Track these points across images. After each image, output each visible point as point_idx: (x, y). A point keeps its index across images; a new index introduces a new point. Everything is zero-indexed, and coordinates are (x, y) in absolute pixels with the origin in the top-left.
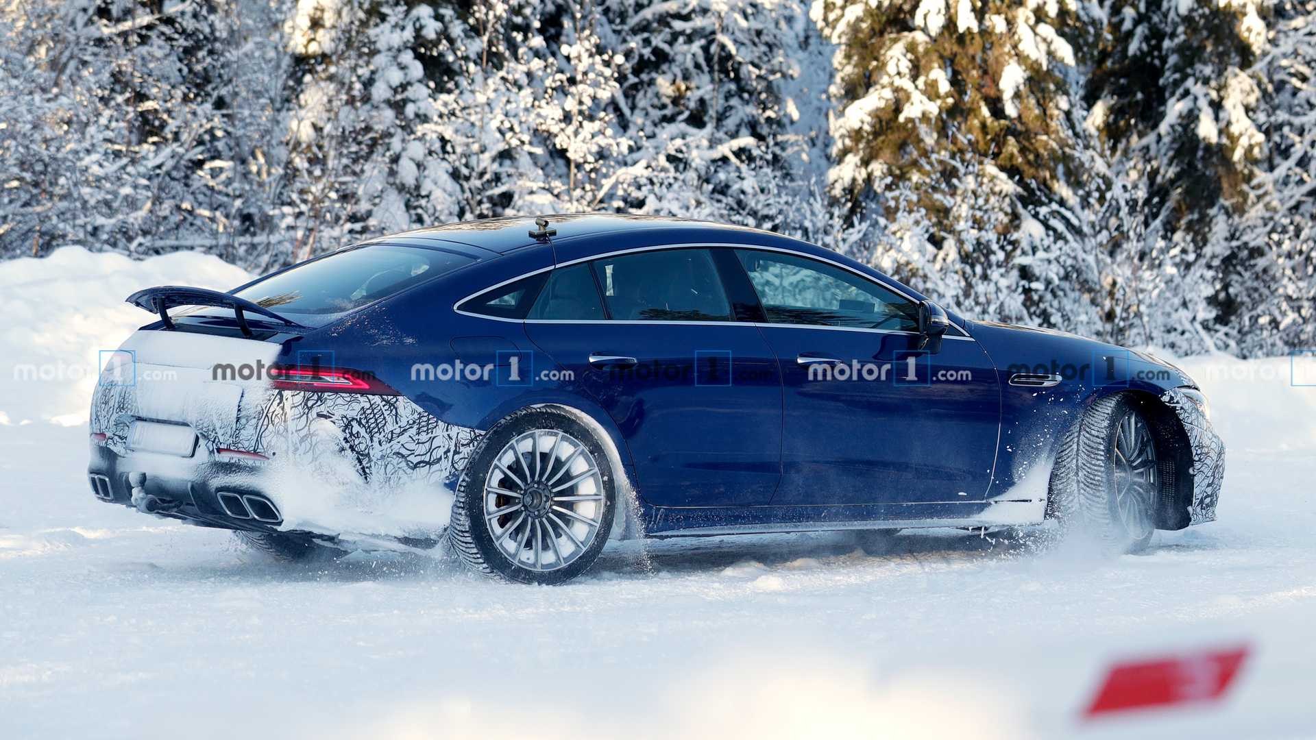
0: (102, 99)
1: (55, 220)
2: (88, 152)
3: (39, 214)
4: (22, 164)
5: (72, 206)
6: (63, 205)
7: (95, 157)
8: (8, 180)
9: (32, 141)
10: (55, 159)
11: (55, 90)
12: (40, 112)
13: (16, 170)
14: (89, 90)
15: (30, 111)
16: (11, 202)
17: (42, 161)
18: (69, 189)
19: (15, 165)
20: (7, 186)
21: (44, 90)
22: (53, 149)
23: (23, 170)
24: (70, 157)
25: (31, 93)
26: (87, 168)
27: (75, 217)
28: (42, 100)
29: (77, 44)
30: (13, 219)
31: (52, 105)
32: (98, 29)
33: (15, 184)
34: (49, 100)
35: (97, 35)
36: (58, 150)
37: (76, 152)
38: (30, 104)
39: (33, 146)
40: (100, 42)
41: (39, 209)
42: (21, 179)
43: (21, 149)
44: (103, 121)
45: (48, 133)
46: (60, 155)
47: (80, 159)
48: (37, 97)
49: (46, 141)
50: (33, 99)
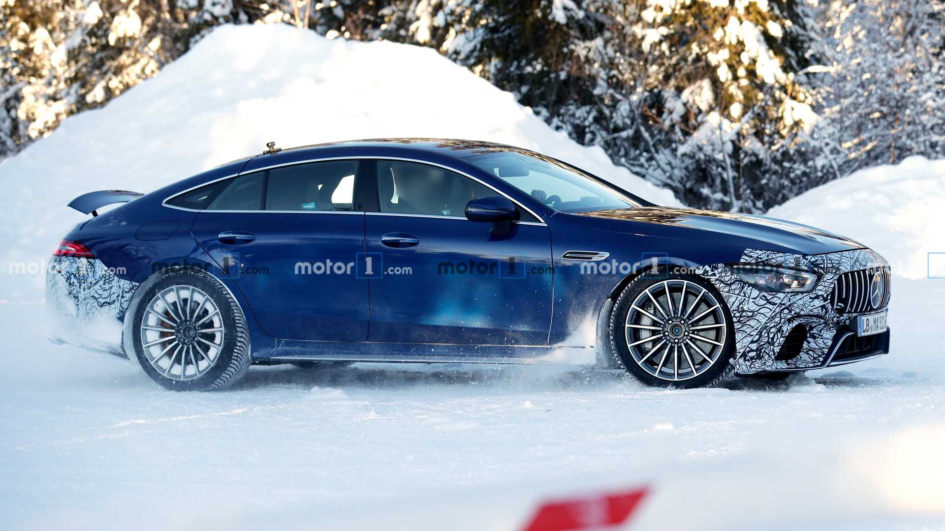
0: (934, 55)
1: (904, 138)
2: (926, 91)
3: (893, 135)
4: (881, 101)
5: (915, 129)
6: (909, 128)
7: (929, 94)
8: (872, 113)
9: (888, 86)
10: (903, 97)
11: (902, 50)
12: (892, 65)
13: (876, 106)
14: (926, 50)
15: (885, 65)
16: (876, 127)
17: (896, 99)
18: (913, 117)
19: (877, 102)
20: (872, 117)
21: (895, 50)
22: (901, 90)
23: (882, 105)
24: (913, 95)
25: (886, 52)
26: (925, 102)
27: (918, 136)
28: (893, 57)
29: (917, 17)
30: (876, 139)
31: (901, 61)
32: (931, 7)
33: (877, 115)
34: (899, 57)
35: (930, 11)
36: (905, 90)
37: (917, 92)
38: (885, 59)
39: (888, 89)
40: (932, 15)
41: (893, 132)
42: (881, 112)
43: (879, 91)
44: (935, 69)
45: (898, 79)
46: (906, 95)
47: (920, 96)
48: (890, 56)
49: (898, 85)
50: (886, 57)
